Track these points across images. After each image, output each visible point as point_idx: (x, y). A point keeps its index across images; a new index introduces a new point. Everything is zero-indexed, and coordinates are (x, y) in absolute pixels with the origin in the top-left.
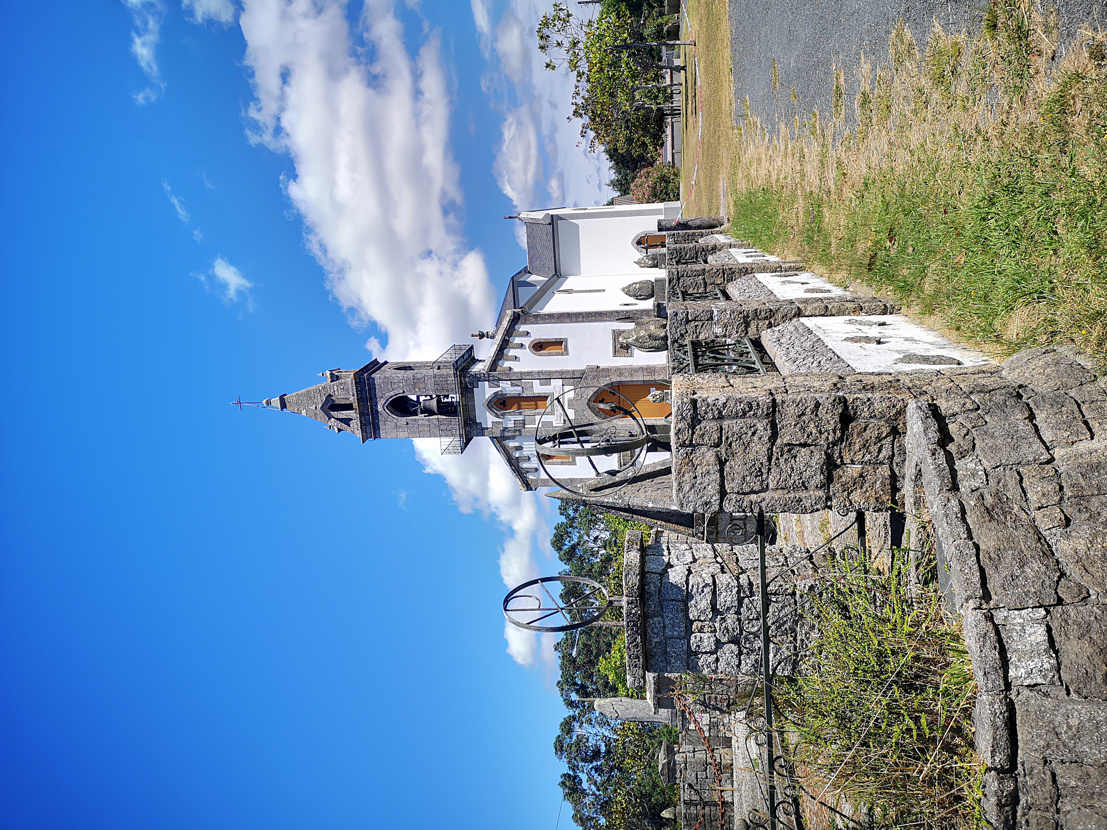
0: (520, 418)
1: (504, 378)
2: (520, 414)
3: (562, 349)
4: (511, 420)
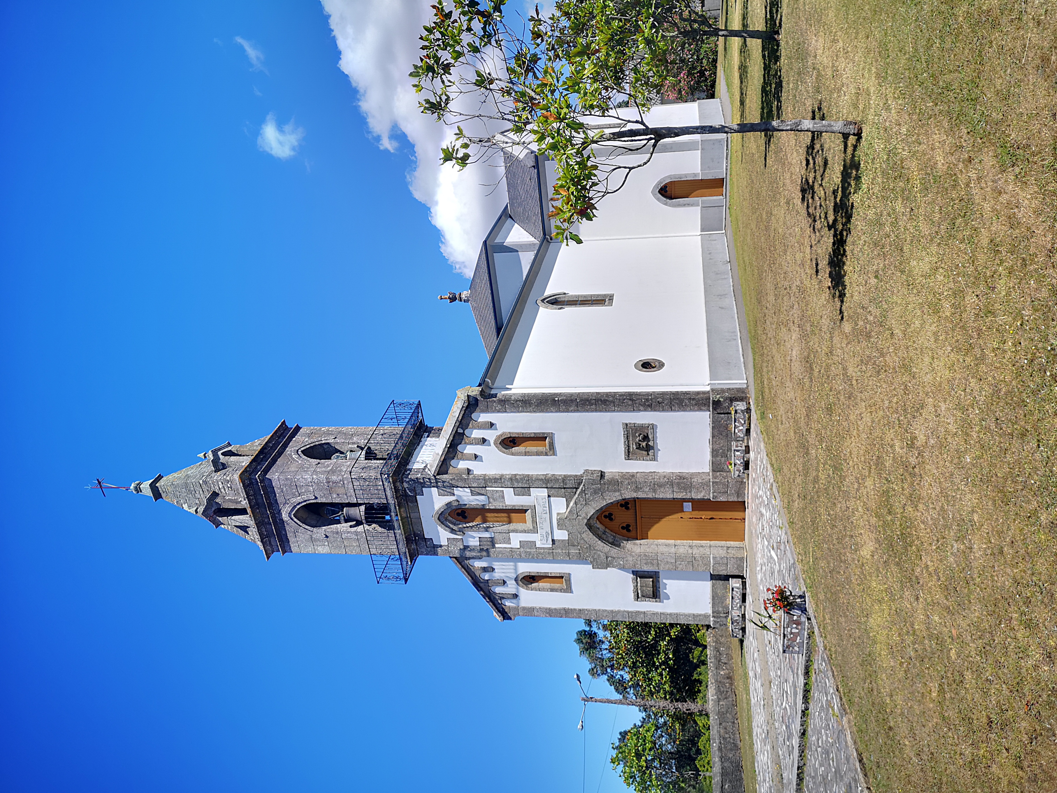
0: (487, 535)
1: (460, 484)
2: (487, 529)
3: (545, 447)
4: (474, 537)
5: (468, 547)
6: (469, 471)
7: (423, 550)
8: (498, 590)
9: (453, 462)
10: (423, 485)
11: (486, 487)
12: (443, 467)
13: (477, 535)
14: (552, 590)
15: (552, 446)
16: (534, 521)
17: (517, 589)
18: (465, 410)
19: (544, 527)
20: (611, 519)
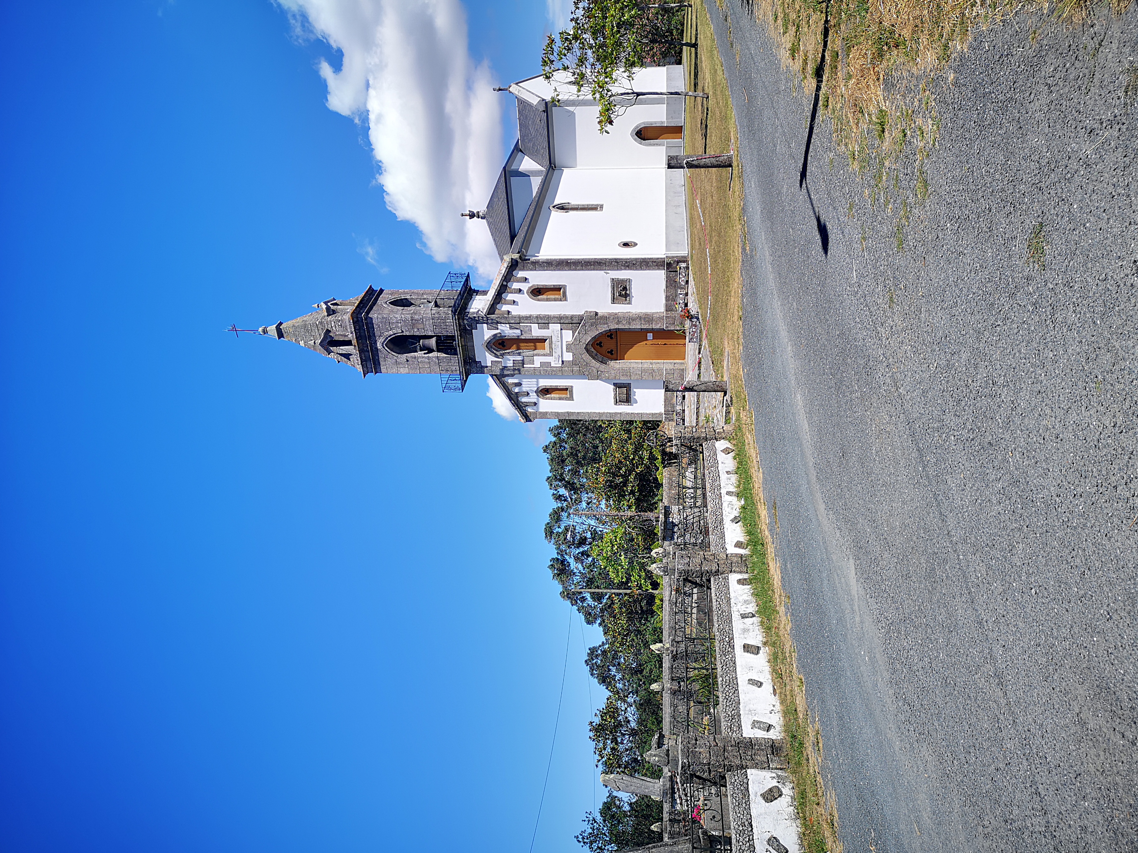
0: (519, 358)
1: (502, 321)
2: (519, 354)
3: (560, 294)
4: (510, 360)
5: (505, 367)
6: (509, 312)
7: (474, 370)
8: (524, 400)
9: (498, 306)
10: (478, 322)
11: (519, 323)
12: (492, 309)
13: (512, 358)
14: (560, 399)
15: (565, 293)
16: (551, 348)
17: (538, 399)
18: (509, 269)
19: (557, 352)
20: (601, 346)
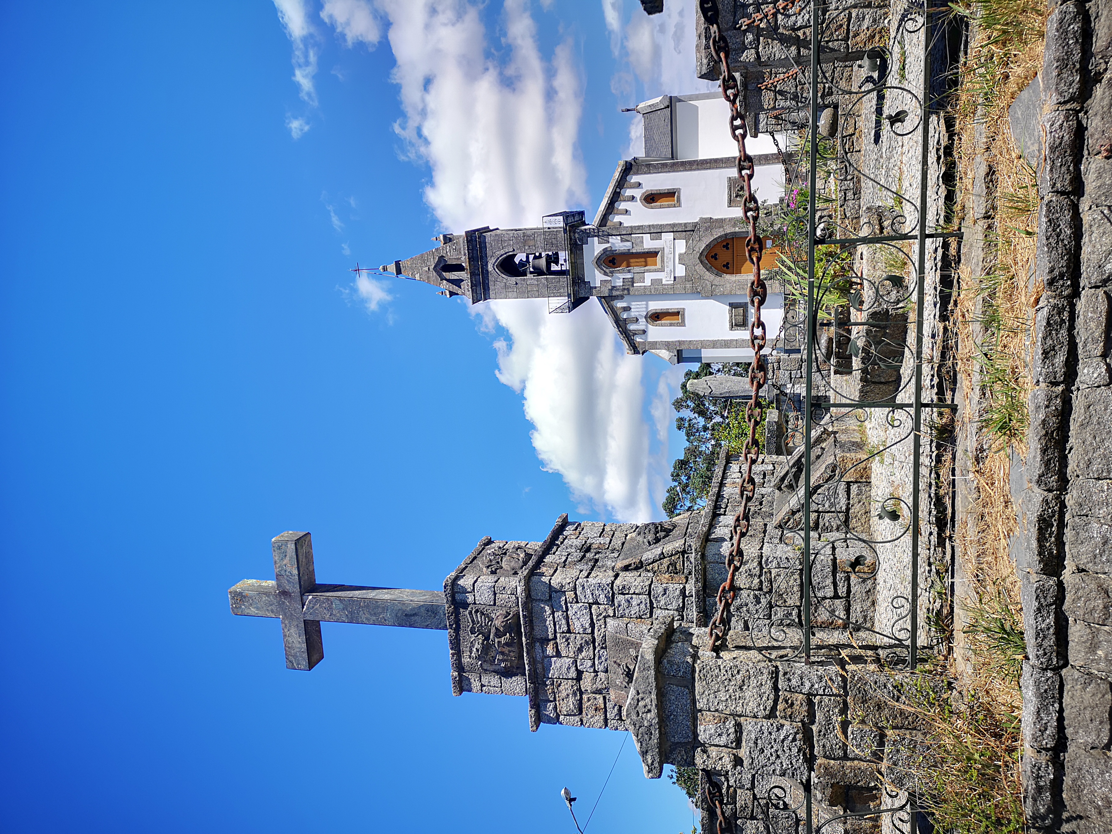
0: (629, 276)
1: (614, 233)
2: (629, 271)
3: (674, 201)
4: (619, 279)
5: (614, 287)
6: (621, 223)
8: (632, 327)
9: (610, 217)
10: (589, 235)
11: (631, 234)
12: (604, 220)
13: (621, 276)
14: (671, 325)
15: (679, 198)
16: (663, 261)
17: (647, 326)
18: (623, 173)
19: (669, 266)
20: (716, 259)
